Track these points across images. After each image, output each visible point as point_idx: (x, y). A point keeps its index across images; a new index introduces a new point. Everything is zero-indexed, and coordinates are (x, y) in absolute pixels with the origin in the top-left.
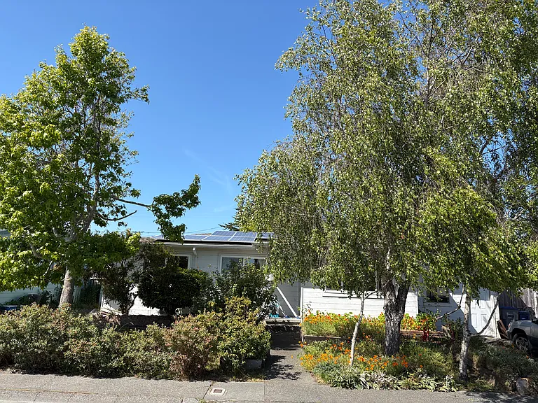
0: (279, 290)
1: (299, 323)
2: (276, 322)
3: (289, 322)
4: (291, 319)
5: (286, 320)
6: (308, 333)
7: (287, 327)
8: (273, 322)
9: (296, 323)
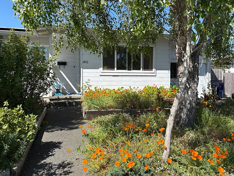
0: (62, 73)
1: (80, 99)
2: (59, 99)
3: (71, 98)
4: (73, 96)
5: (68, 96)
6: (90, 108)
7: (69, 103)
8: (56, 99)
9: (77, 99)
